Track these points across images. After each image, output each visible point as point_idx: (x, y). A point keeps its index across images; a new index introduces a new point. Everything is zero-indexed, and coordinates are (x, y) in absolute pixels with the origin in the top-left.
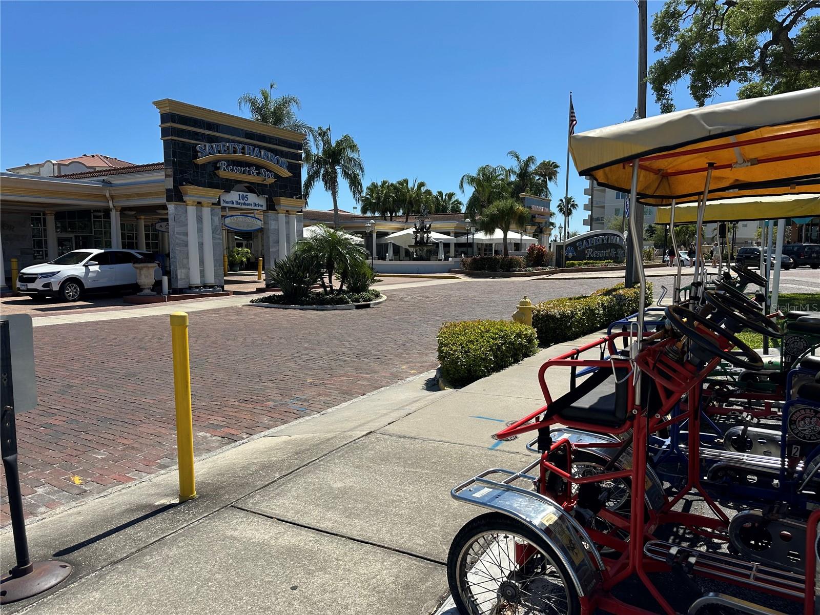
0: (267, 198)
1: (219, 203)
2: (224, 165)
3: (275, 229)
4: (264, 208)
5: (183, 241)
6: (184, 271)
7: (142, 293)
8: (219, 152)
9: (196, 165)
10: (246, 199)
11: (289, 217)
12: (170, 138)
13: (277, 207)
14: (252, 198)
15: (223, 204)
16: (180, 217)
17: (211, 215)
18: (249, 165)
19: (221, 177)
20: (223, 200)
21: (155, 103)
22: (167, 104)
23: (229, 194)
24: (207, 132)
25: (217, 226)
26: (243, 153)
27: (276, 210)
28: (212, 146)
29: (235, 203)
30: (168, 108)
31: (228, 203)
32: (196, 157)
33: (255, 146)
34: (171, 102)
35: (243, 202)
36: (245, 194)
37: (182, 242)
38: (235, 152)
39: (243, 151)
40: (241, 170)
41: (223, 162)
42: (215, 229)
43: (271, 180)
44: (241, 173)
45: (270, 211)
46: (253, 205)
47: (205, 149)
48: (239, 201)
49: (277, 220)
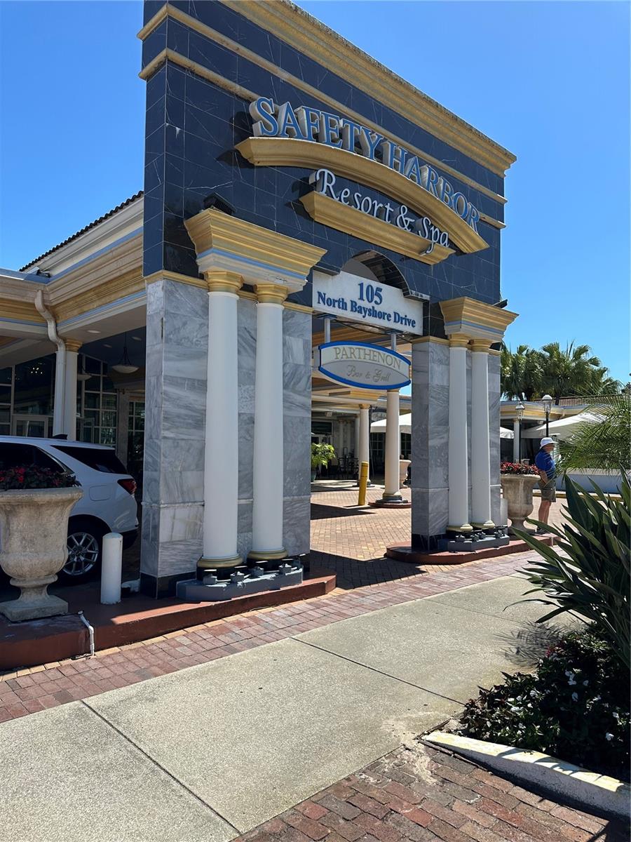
0: (426, 302)
1: (306, 297)
2: (330, 181)
3: (443, 387)
4: (418, 330)
5: (187, 407)
6: (183, 512)
8: (317, 138)
10: (376, 298)
13: (448, 329)
14: (392, 299)
15: (316, 302)
16: (185, 324)
17: (283, 331)
18: (392, 197)
19: (317, 218)
20: (320, 294)
23: (336, 278)
25: (297, 366)
27: (446, 337)
28: (296, 114)
29: (348, 306)
31: (331, 302)
33: (408, 151)
35: (369, 306)
36: (375, 284)
37: (183, 411)
39: (380, 154)
40: (373, 206)
42: (293, 374)
43: (440, 251)
45: (432, 338)
46: (392, 318)
47: (276, 115)
48: (360, 303)
49: (446, 362)
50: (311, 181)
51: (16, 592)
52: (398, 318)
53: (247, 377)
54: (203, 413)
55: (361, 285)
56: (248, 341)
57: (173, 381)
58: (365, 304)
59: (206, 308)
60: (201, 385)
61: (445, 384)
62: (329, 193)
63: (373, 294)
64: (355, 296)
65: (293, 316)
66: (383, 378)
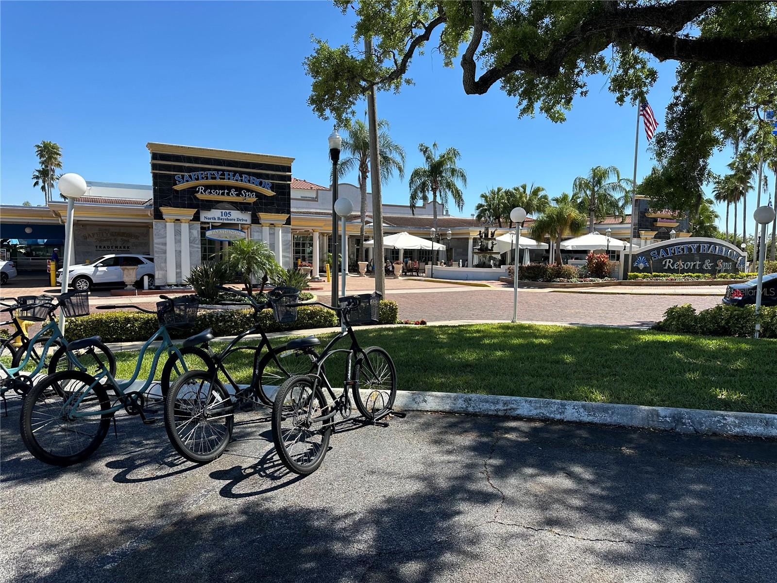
0: (251, 214)
1: (197, 219)
2: (202, 189)
4: (249, 222)
5: (162, 249)
6: (161, 272)
7: (126, 288)
8: (197, 179)
9: (175, 191)
10: (228, 215)
11: (274, 229)
12: (156, 171)
13: (260, 221)
14: (235, 214)
16: (162, 231)
17: (189, 229)
19: (200, 199)
20: (203, 218)
22: (153, 146)
23: (211, 212)
24: (187, 165)
26: (221, 179)
27: (260, 224)
28: (190, 175)
29: (217, 219)
31: (209, 219)
32: (175, 184)
33: (236, 172)
35: (226, 217)
36: (228, 211)
37: (160, 250)
38: (214, 178)
39: (222, 177)
45: (255, 225)
46: (237, 220)
47: (183, 178)
48: (221, 217)
49: (261, 232)
51: (127, 285)
52: (239, 220)
53: (178, 241)
54: (166, 250)
55: (222, 212)
56: (178, 233)
57: (157, 244)
58: (224, 217)
59: (166, 226)
60: (165, 244)
61: (260, 238)
62: (202, 193)
63: (226, 214)
64: (219, 215)
65: (193, 225)
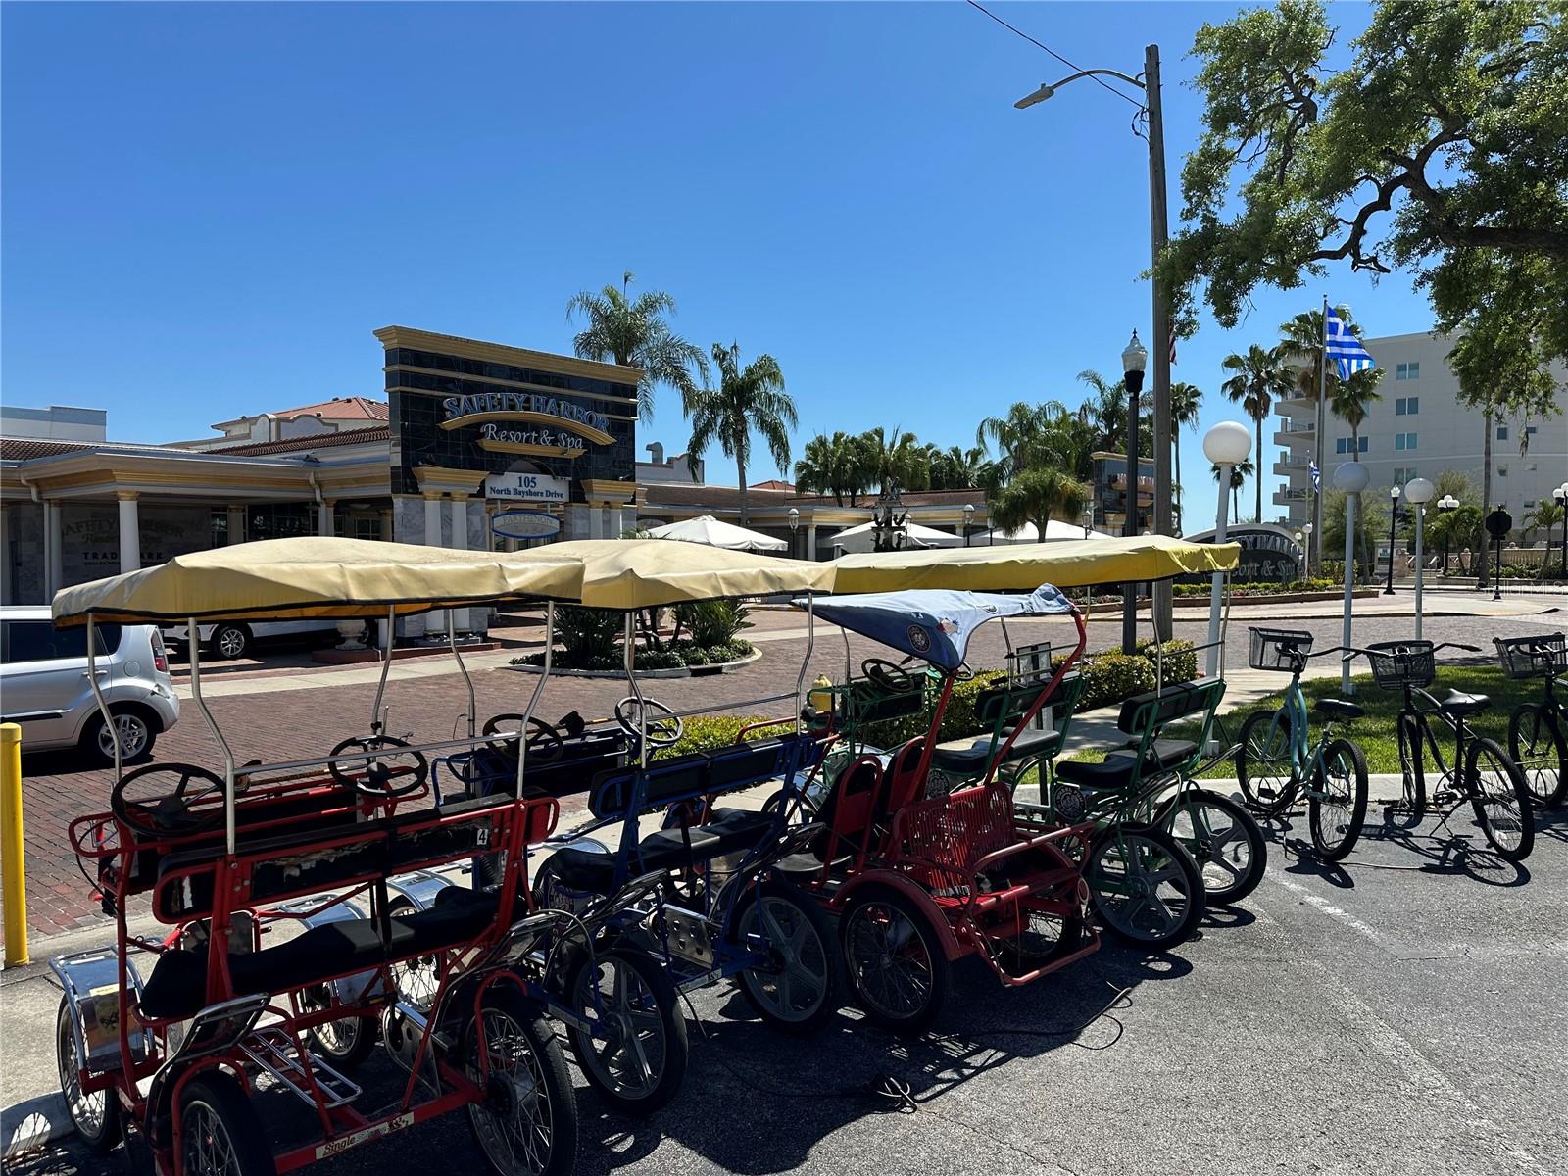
0: (570, 482)
1: (481, 493)
2: (492, 429)
4: (566, 498)
7: (342, 646)
8: (484, 409)
9: (444, 432)
10: (531, 484)
11: (609, 512)
12: (397, 389)
13: (587, 497)
14: (544, 483)
15: (489, 494)
17: (468, 513)
18: (537, 427)
19: (487, 449)
21: (376, 333)
22: (394, 335)
23: (502, 477)
24: (463, 377)
25: (477, 532)
26: (528, 408)
27: (587, 502)
28: (471, 400)
29: (512, 492)
30: (396, 341)
32: (443, 418)
33: (550, 395)
34: (399, 331)
35: (527, 489)
36: (530, 476)
38: (512, 407)
39: (527, 405)
40: (523, 436)
41: (490, 425)
42: (474, 537)
43: (576, 451)
44: (521, 441)
47: (458, 406)
48: (521, 489)
50: (482, 431)
51: (343, 640)
52: (549, 494)
55: (520, 478)
56: (446, 522)
58: (524, 489)
59: (424, 508)
63: (528, 482)
64: (516, 485)
65: (473, 504)
66: (540, 532)
